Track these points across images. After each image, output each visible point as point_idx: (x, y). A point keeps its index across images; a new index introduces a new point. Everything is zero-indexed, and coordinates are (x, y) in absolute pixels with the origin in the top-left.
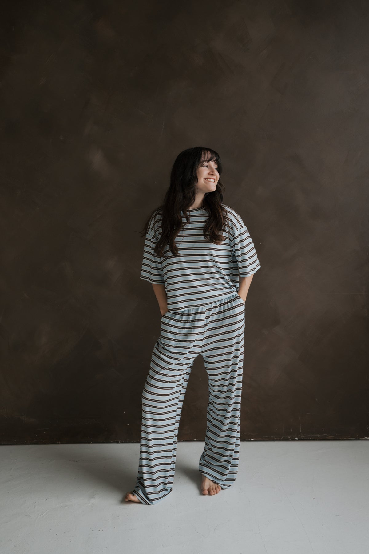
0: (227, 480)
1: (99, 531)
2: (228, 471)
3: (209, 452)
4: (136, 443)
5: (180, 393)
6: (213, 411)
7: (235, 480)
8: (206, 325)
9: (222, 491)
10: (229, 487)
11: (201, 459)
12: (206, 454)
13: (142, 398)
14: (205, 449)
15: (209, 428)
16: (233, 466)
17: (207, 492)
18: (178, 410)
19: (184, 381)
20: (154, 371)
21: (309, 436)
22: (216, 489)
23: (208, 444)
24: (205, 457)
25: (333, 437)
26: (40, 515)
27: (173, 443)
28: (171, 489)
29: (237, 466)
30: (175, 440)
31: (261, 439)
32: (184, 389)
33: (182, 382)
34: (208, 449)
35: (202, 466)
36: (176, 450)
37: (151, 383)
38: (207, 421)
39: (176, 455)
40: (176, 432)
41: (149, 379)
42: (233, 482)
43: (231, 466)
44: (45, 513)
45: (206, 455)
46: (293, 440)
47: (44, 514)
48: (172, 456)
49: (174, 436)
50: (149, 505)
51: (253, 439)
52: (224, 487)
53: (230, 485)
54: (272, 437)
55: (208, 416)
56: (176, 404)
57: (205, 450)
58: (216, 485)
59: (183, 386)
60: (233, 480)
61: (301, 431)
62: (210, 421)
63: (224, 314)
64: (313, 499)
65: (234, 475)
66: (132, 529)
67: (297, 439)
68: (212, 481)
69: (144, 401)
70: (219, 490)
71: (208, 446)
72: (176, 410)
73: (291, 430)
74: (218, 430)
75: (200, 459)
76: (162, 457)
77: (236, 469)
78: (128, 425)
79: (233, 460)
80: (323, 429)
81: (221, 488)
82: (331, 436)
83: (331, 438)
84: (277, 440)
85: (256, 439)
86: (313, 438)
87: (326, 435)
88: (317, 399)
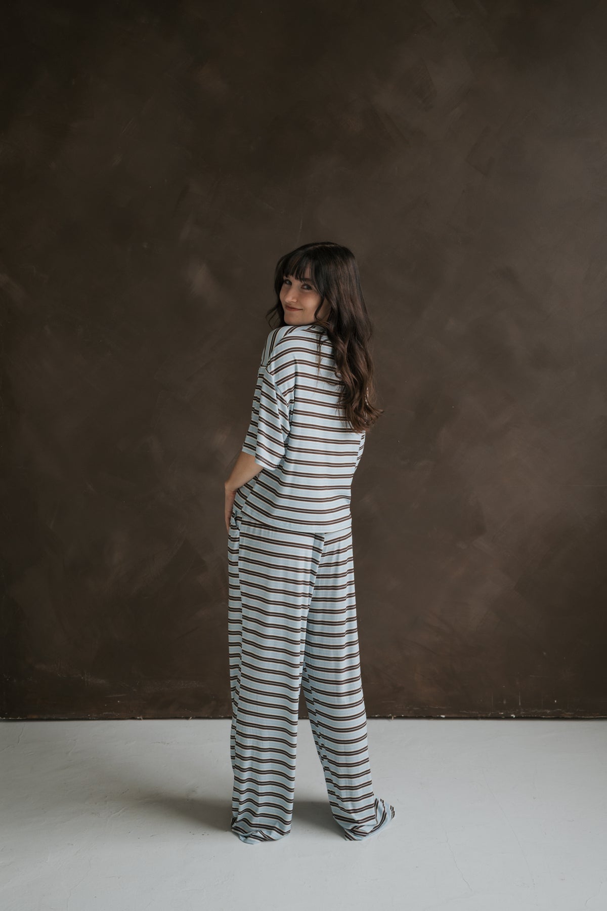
21: (534, 711)
25: (573, 713)
31: (456, 716)
46: (507, 717)
51: (443, 716)
54: (474, 712)
61: (520, 704)
67: (514, 716)
73: (505, 702)
80: (556, 701)
82: (568, 713)
83: (569, 715)
84: (483, 718)
85: (448, 716)
86: (539, 716)
87: (560, 710)
88: (545, 653)
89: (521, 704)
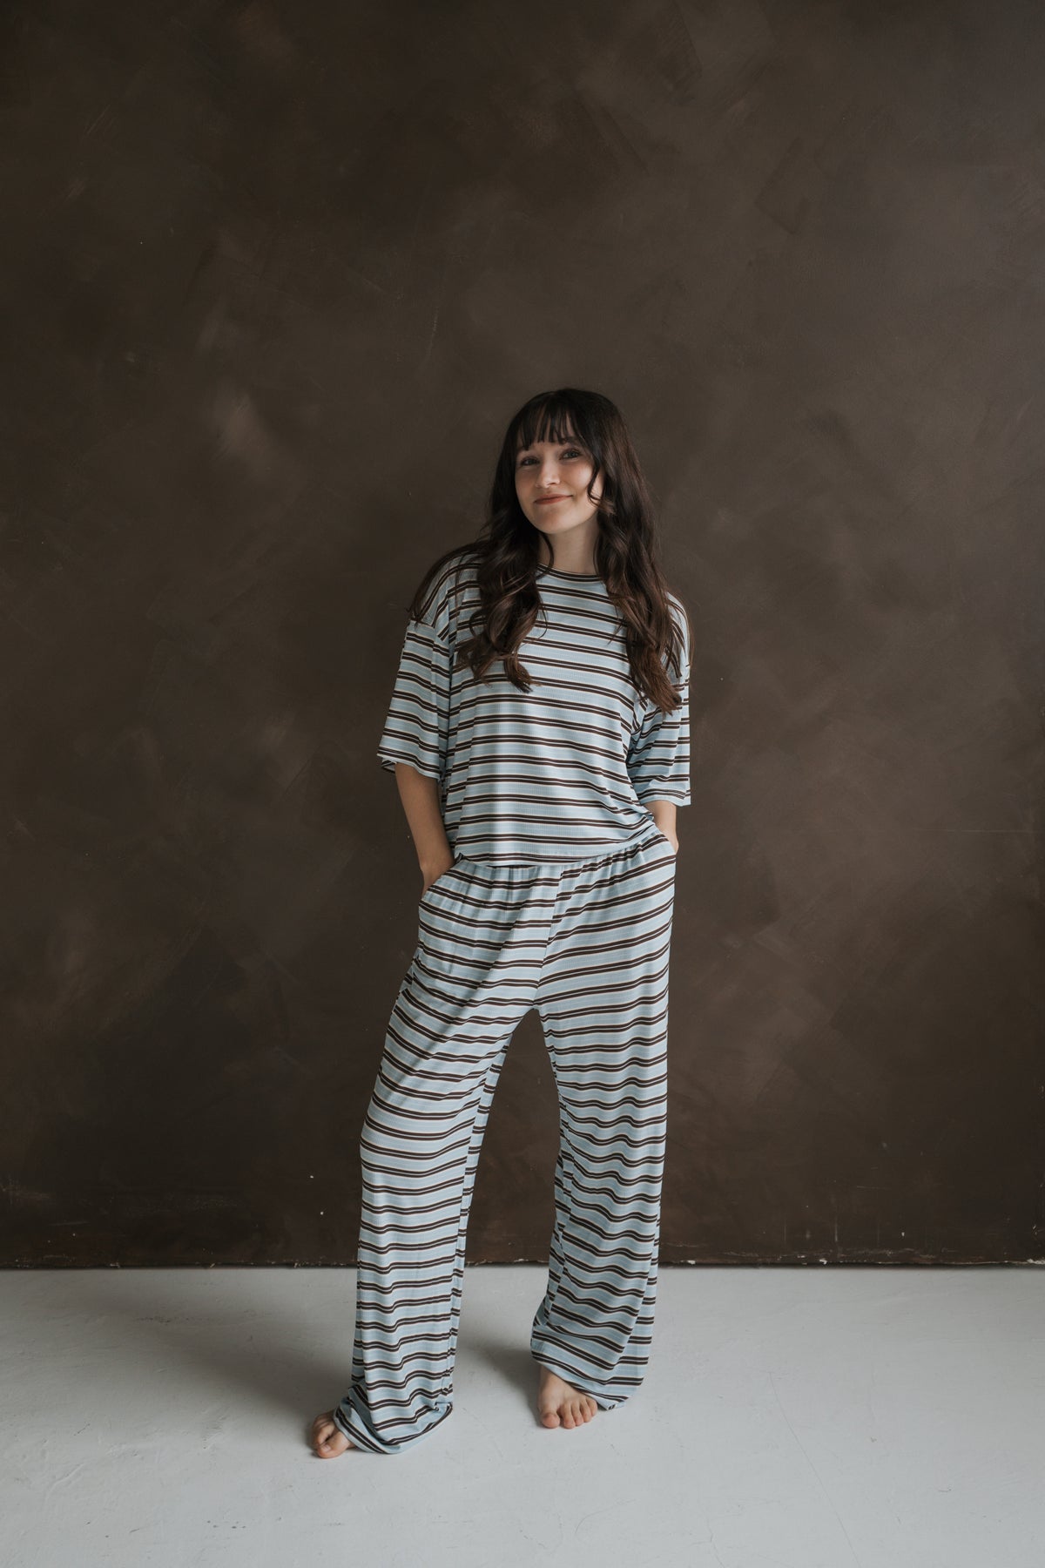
0: (616, 1381)
1: (234, 1527)
2: (621, 1355)
3: (560, 1301)
4: (344, 1267)
5: (472, 1126)
6: (573, 1178)
7: (639, 1384)
8: (557, 919)
9: (600, 1414)
10: (621, 1404)
11: (538, 1319)
12: (553, 1305)
13: (361, 1146)
14: (548, 1292)
15: (565, 1230)
16: (635, 1340)
17: (557, 1420)
18: (466, 1176)
19: (485, 1090)
20: (396, 1063)
21: (861, 1252)
22: (582, 1410)
23: (559, 1278)
24: (548, 1314)
25: (934, 1256)
26: (60, 1479)
27: (454, 1274)
28: (448, 1407)
29: (646, 1341)
30: (459, 1265)
31: (717, 1261)
32: (483, 1115)
33: (479, 1093)
34: (558, 1291)
35: (540, 1341)
36: (460, 1296)
37: (389, 1102)
38: (557, 1209)
39: (459, 1311)
40: (462, 1243)
41: (380, 1089)
42: (634, 1389)
43: (629, 1342)
44: (73, 1473)
45: (552, 1310)
46: (813, 1264)
47: (70, 1475)
48: (449, 1312)
49: (456, 1254)
50: (384, 1453)
51: (692, 1262)
52: (607, 1403)
53: (626, 1398)
54: (752, 1255)
55: (559, 1195)
56: (463, 1161)
57: (550, 1295)
58: (584, 1398)
59: (480, 1107)
60: (635, 1382)
61: (836, 1239)
62: (565, 1209)
63: (610, 890)
64: (873, 1441)
65: (636, 1368)
66: (331, 1525)
67: (825, 1262)
68: (570, 1384)
69: (367, 1155)
70: (592, 1415)
71: (559, 1282)
72: (463, 1177)
73: (808, 1236)
74: (592, 1233)
75: (536, 1319)
76: (423, 1319)
77: (642, 1351)
78: (322, 1213)
79: (637, 1322)
80: (903, 1234)
81: (596, 1406)
82: (927, 1256)
83: (928, 1259)
84: (766, 1265)
85: (701, 1261)
86: (873, 1261)
87: (912, 1250)
88: (885, 1145)
89: (839, 1238)
